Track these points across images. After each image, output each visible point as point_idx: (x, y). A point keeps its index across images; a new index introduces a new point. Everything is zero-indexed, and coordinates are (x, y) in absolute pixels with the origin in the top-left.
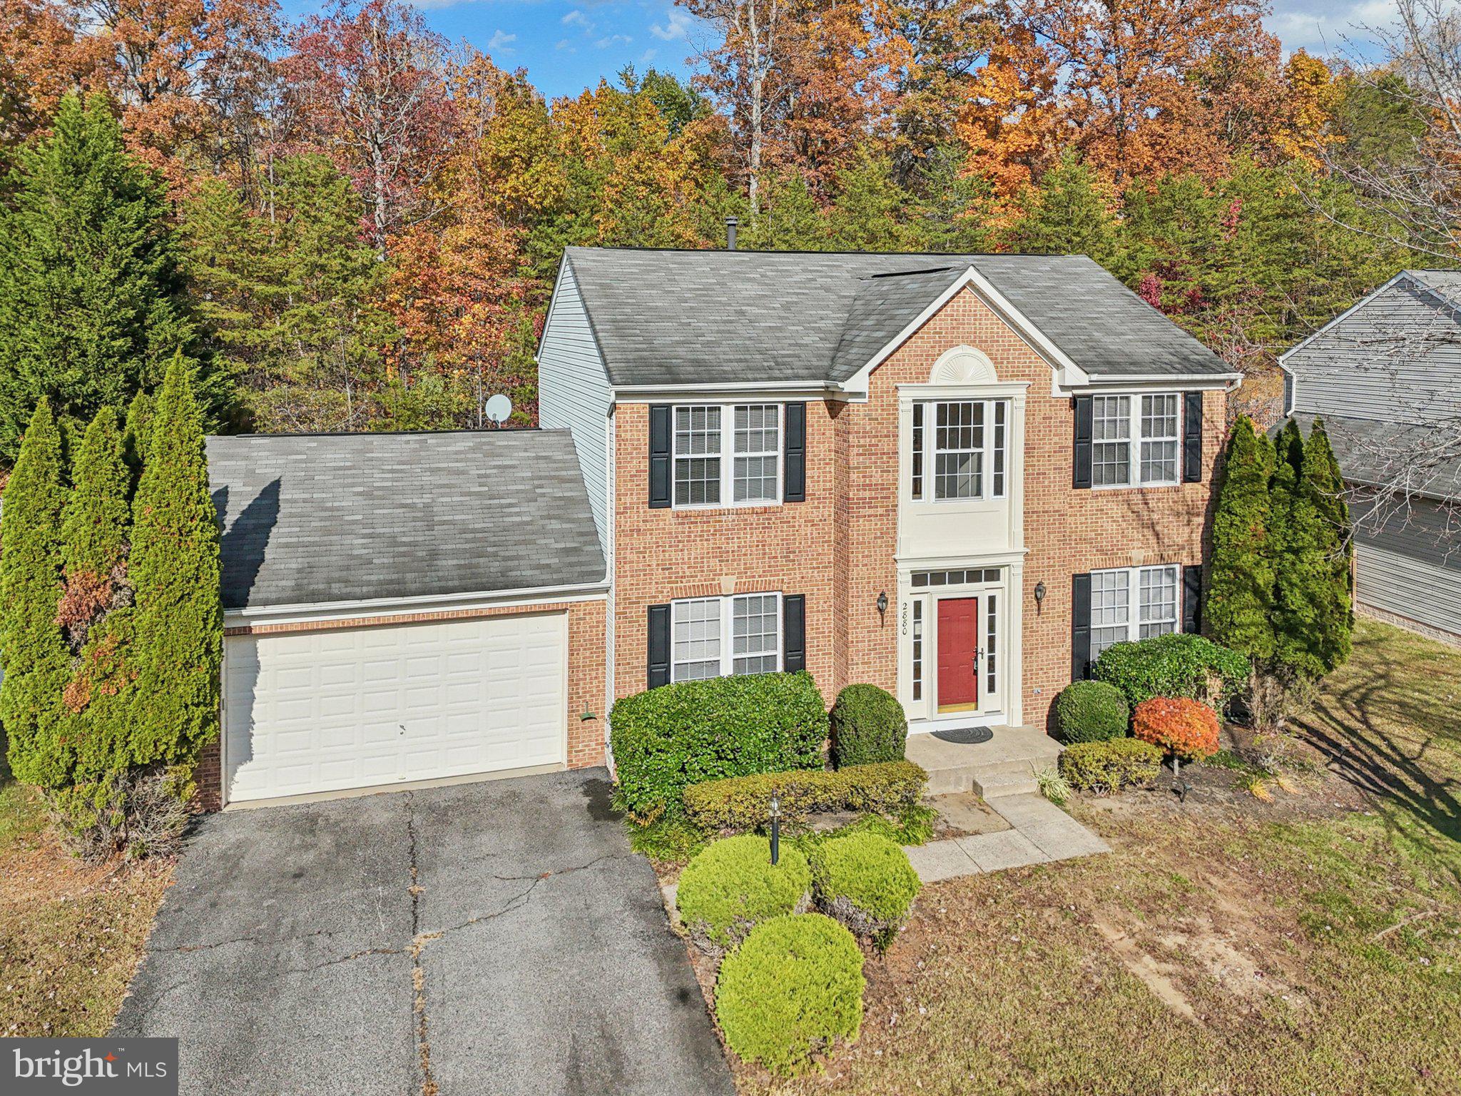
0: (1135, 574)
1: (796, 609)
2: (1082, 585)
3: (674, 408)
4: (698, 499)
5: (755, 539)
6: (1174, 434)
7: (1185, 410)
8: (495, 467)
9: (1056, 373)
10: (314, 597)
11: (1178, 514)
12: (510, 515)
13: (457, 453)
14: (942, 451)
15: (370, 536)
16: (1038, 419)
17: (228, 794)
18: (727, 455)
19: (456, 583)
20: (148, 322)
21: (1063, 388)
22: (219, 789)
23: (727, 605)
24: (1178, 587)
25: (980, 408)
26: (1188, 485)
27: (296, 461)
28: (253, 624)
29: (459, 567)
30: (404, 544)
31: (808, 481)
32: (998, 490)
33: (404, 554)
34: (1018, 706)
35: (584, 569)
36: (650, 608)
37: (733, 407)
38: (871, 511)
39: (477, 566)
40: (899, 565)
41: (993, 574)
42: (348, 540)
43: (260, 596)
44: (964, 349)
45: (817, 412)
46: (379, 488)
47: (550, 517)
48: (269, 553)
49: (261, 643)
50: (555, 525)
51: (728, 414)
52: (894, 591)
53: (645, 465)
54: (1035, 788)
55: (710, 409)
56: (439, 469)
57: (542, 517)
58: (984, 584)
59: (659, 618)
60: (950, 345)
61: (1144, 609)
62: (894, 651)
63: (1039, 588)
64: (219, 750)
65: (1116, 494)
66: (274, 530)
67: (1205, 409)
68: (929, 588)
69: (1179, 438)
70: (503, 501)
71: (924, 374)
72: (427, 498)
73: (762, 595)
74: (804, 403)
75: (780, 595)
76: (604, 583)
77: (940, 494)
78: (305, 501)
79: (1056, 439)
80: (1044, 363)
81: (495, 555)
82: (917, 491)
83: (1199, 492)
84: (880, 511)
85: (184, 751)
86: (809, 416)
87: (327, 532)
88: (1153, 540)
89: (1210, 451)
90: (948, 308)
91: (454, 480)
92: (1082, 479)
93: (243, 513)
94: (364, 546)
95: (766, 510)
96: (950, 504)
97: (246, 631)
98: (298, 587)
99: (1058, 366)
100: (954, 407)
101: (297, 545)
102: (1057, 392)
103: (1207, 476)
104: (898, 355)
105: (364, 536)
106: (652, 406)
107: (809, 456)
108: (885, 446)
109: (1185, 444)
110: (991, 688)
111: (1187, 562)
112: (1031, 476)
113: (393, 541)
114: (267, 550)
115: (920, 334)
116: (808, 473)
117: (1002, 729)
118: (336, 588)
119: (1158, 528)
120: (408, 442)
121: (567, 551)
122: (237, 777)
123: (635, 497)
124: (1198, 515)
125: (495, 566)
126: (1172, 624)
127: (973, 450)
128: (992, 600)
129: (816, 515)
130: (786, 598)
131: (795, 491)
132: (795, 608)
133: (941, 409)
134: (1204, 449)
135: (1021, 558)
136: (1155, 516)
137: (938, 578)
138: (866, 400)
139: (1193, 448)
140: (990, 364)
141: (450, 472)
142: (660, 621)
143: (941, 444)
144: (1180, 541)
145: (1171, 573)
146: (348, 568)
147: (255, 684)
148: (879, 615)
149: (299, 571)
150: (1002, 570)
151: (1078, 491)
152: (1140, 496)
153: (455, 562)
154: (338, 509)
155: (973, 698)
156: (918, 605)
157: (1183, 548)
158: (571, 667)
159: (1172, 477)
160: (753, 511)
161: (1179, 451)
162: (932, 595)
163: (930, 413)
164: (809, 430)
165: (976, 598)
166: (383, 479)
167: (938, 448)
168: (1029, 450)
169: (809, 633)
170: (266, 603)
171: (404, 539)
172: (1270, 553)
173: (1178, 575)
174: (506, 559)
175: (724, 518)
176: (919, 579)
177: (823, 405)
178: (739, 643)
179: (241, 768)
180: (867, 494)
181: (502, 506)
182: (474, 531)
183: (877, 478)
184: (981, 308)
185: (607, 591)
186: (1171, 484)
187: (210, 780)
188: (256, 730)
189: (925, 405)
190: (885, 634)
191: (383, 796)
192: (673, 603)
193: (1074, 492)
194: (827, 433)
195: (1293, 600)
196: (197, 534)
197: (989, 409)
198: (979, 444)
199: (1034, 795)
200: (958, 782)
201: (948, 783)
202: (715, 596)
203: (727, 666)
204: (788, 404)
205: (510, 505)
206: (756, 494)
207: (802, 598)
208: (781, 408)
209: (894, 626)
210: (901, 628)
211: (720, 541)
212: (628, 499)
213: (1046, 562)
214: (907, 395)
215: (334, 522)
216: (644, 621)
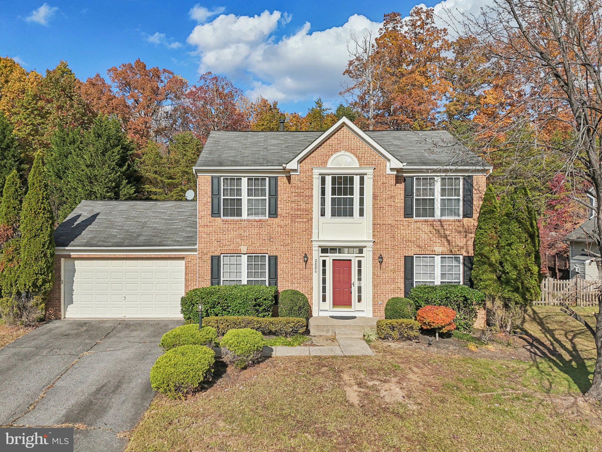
0: (438, 259)
1: (273, 261)
2: (409, 261)
3: (222, 178)
4: (232, 215)
5: (256, 231)
6: (458, 196)
7: (464, 185)
8: (177, 212)
9: (388, 163)
11: (460, 232)
12: (174, 225)
13: (166, 207)
14: (334, 196)
15: (121, 229)
16: (379, 183)
17: (64, 315)
18: (245, 197)
19: (141, 244)
20: (121, 188)
21: (392, 169)
22: (60, 312)
23: (244, 258)
24: (461, 266)
25: (352, 179)
26: (466, 219)
27: (109, 208)
28: (71, 254)
29: (145, 239)
30: (131, 232)
31: (279, 209)
32: (361, 214)
33: (129, 235)
34: (371, 308)
35: (191, 242)
36: (212, 257)
37: (246, 178)
38: (301, 220)
39: (152, 239)
40: (313, 243)
41: (359, 250)
42: (112, 230)
44: (343, 152)
45: (282, 181)
46: (132, 216)
48: (84, 232)
49: (76, 262)
50: (189, 229)
51: (244, 181)
52: (312, 254)
53: (210, 200)
54: (362, 336)
55: (237, 179)
56: (156, 212)
57: (185, 227)
58: (355, 255)
60: (337, 151)
61: (443, 274)
62: (311, 279)
63: (381, 257)
64: (60, 298)
65: (426, 221)
66: (89, 226)
67: (474, 184)
68: (329, 254)
69: (461, 197)
70: (173, 221)
71: (324, 163)
72: (147, 220)
73: (260, 255)
74: (277, 177)
75: (267, 255)
76: (196, 247)
77: (333, 215)
78: (105, 219)
79: (389, 193)
80: (383, 159)
81: (161, 237)
82: (323, 214)
83: (472, 222)
84: (305, 220)
86: (279, 183)
87: (107, 228)
88: (446, 243)
89: (477, 203)
90: (336, 135)
91: (160, 215)
92: (409, 214)
93: (82, 221)
94: (116, 232)
95: (260, 221)
96: (337, 219)
97: (69, 257)
98: (87, 242)
99: (389, 160)
100: (340, 178)
101: (95, 231)
102: (388, 172)
103: (476, 215)
104: (314, 155)
105: (118, 229)
106: (212, 177)
107: (279, 199)
108: (307, 193)
109: (464, 200)
110: (359, 300)
111: (465, 254)
113: (127, 231)
115: (323, 146)
116: (279, 206)
119: (448, 238)
120: (150, 204)
121: (188, 237)
122: (68, 309)
123: (205, 212)
124: (471, 233)
125: (159, 240)
126: (459, 282)
127: (349, 196)
128: (360, 262)
129: (282, 223)
130: (269, 257)
131: (274, 213)
133: (334, 179)
134: (475, 203)
135: (372, 244)
136: (448, 233)
137: (333, 250)
138: (298, 173)
139: (468, 201)
140: (356, 159)
141: (159, 212)
142: (215, 261)
143: (333, 193)
144: (461, 244)
145: (457, 259)
146: (107, 238)
147: (74, 276)
148: (304, 264)
149: (91, 238)
150: (364, 249)
151: (407, 219)
152: (439, 223)
154: (114, 221)
155: (349, 304)
156: (324, 262)
157: (463, 248)
159: (459, 216)
160: (255, 221)
161: (461, 203)
162: (330, 258)
163: (329, 180)
164: (279, 188)
165: (351, 260)
166: (135, 214)
167: (332, 195)
168: (375, 197)
169: (279, 272)
173: (462, 261)
174: (164, 238)
175: (243, 222)
176: (324, 250)
177: (285, 178)
178: (249, 274)
179: (69, 306)
180: (299, 213)
181: (172, 223)
182: (158, 229)
183: (303, 206)
184: (351, 135)
185: (196, 250)
186: (457, 218)
189: (327, 177)
190: (307, 271)
192: (222, 255)
193: (404, 219)
194: (287, 190)
195: (508, 267)
196: (41, 215)
197: (357, 179)
198: (352, 193)
199: (360, 339)
200: (328, 331)
201: (323, 331)
202: (239, 254)
203: (244, 282)
204: (270, 178)
205: (175, 223)
206: (257, 214)
207: (276, 257)
208: (267, 179)
209: (311, 269)
210: (314, 270)
211: (241, 232)
212: (203, 213)
213: (384, 246)
214: (316, 172)
215: (112, 225)
216: (209, 262)
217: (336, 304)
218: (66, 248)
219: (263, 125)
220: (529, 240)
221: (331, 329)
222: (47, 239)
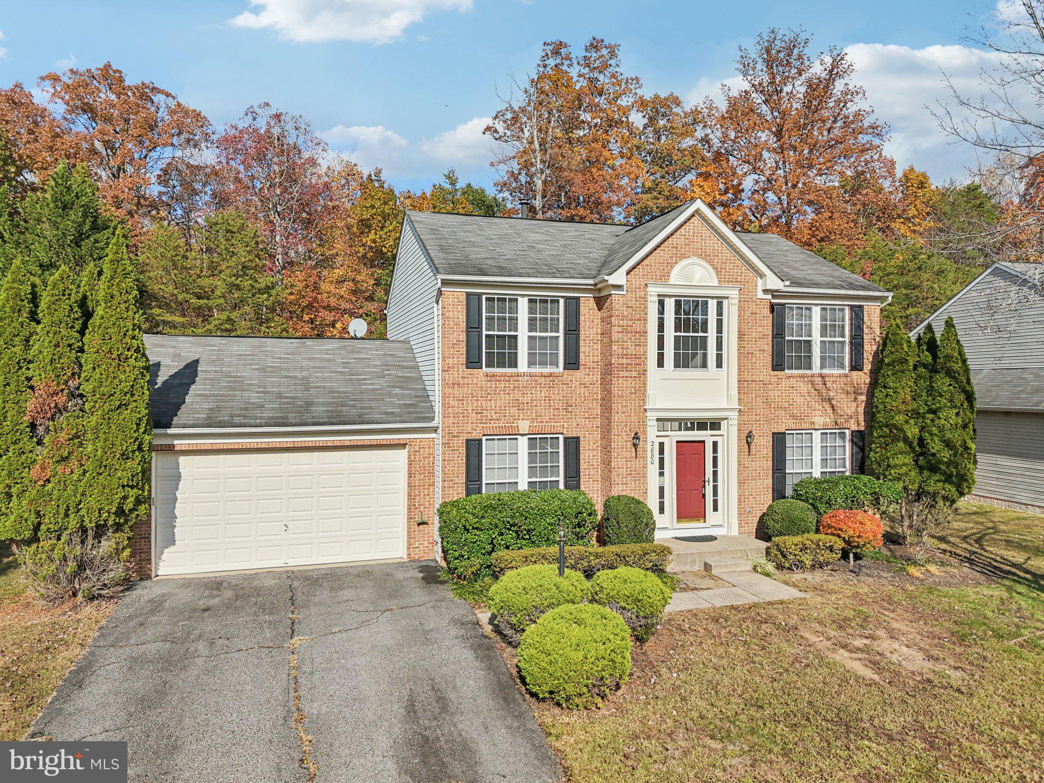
0: (817, 435)
1: (572, 448)
2: (779, 440)
3: (484, 297)
4: (501, 365)
5: (543, 394)
6: (843, 336)
7: (851, 319)
8: (355, 358)
9: (760, 281)
10: (220, 425)
11: (848, 393)
12: (366, 384)
13: (327, 350)
14: (678, 334)
15: (264, 393)
16: (748, 314)
17: (157, 569)
18: (523, 333)
19: (326, 420)
21: (765, 291)
22: (150, 563)
23: (523, 442)
24: (848, 446)
25: (705, 305)
26: (854, 373)
27: (211, 350)
28: (176, 442)
29: (328, 411)
30: (288, 398)
31: (582, 355)
32: (719, 365)
33: (287, 403)
34: (735, 521)
35: (419, 415)
36: (468, 441)
37: (526, 299)
38: (628, 374)
39: (341, 411)
40: (648, 414)
41: (715, 425)
42: (246, 394)
43: (181, 422)
44: (694, 260)
45: (587, 305)
46: (270, 367)
47: (393, 387)
48: (188, 399)
49: (182, 459)
50: (398, 391)
51: (523, 304)
52: (645, 433)
53: (463, 337)
54: (750, 568)
55: (510, 300)
56: (314, 358)
57: (388, 387)
58: (709, 432)
59: (473, 449)
60: (684, 257)
61: (824, 461)
62: (645, 476)
63: (749, 435)
64: (150, 534)
65: (803, 376)
66: (192, 386)
67: (866, 319)
68: (669, 433)
69: (847, 339)
70: (360, 377)
71: (665, 277)
72: (305, 374)
73: (549, 436)
74: (578, 299)
75: (561, 437)
76: (433, 424)
77: (677, 365)
78: (216, 372)
79: (760, 329)
80: (751, 274)
81: (354, 406)
82: (660, 364)
83: (863, 378)
84: (634, 374)
85: (122, 521)
86: (582, 308)
87: (232, 389)
88: (830, 411)
89: (869, 349)
90: (682, 230)
91: (324, 364)
92: (778, 365)
93: (171, 376)
94: (258, 398)
95: (551, 375)
96: (683, 373)
97: (170, 449)
98: (209, 418)
99: (762, 276)
100: (687, 303)
101: (211, 395)
102: (760, 295)
103: (867, 367)
104: (646, 261)
105: (258, 392)
106: (468, 295)
107: (582, 337)
108: (638, 327)
109: (851, 343)
110: (715, 509)
111: (854, 427)
112: (743, 355)
113: (280, 396)
114: (187, 397)
115: (662, 247)
116: (582, 349)
117: (724, 536)
118: (237, 420)
119: (834, 402)
121: (407, 405)
122: (164, 557)
123: (455, 360)
124: (862, 394)
125: (354, 412)
126: (846, 472)
127: (701, 334)
128: (715, 444)
129: (587, 380)
130: (566, 439)
131: (572, 363)
132: (573, 445)
133: (678, 304)
134: (865, 347)
135: (736, 413)
136: (831, 394)
138: (624, 293)
139: (857, 346)
140: (713, 272)
141: (322, 360)
142: (474, 451)
143: (677, 329)
144: (849, 412)
145: (842, 435)
146: (246, 409)
147: (177, 489)
148: (633, 449)
149: (210, 409)
150: (722, 422)
151: (776, 373)
152: (820, 379)
153: (325, 409)
154: (240, 377)
155: (702, 516)
156: (662, 445)
157: (851, 417)
158: (410, 485)
159: (842, 366)
160: (542, 375)
161: (847, 348)
162: (670, 439)
163: (670, 304)
164: (582, 318)
165: (704, 442)
166: (273, 362)
167: (676, 331)
168: (741, 336)
169: (583, 466)
170: (185, 426)
171: (287, 395)
172: (916, 414)
173: (848, 437)
174: (362, 408)
175: (521, 378)
177: (592, 300)
178: (532, 471)
179: (166, 550)
180: (625, 361)
181: (359, 380)
182: (338, 392)
183: (632, 350)
184: (706, 231)
185: (435, 430)
186: (842, 372)
187: (143, 556)
188: (178, 523)
189: (667, 300)
190: (638, 463)
191: (271, 573)
192: (484, 438)
193: (773, 373)
194: (596, 321)
195: (935, 446)
196: (132, 361)
197: (712, 305)
198: (705, 330)
199: (749, 571)
200: (693, 563)
201: (686, 563)
202: (514, 435)
203: (523, 486)
204: (566, 298)
205: (364, 379)
206: (543, 363)
207: (577, 439)
208: (562, 301)
209: (644, 458)
210: (649, 459)
211: (518, 395)
212: (451, 361)
213: (754, 417)
214: (653, 291)
215: (237, 384)
216: (463, 450)
217: (682, 515)
218: (170, 431)
219: (373, 207)
220: (966, 404)
221: (698, 559)
222: (143, 413)
